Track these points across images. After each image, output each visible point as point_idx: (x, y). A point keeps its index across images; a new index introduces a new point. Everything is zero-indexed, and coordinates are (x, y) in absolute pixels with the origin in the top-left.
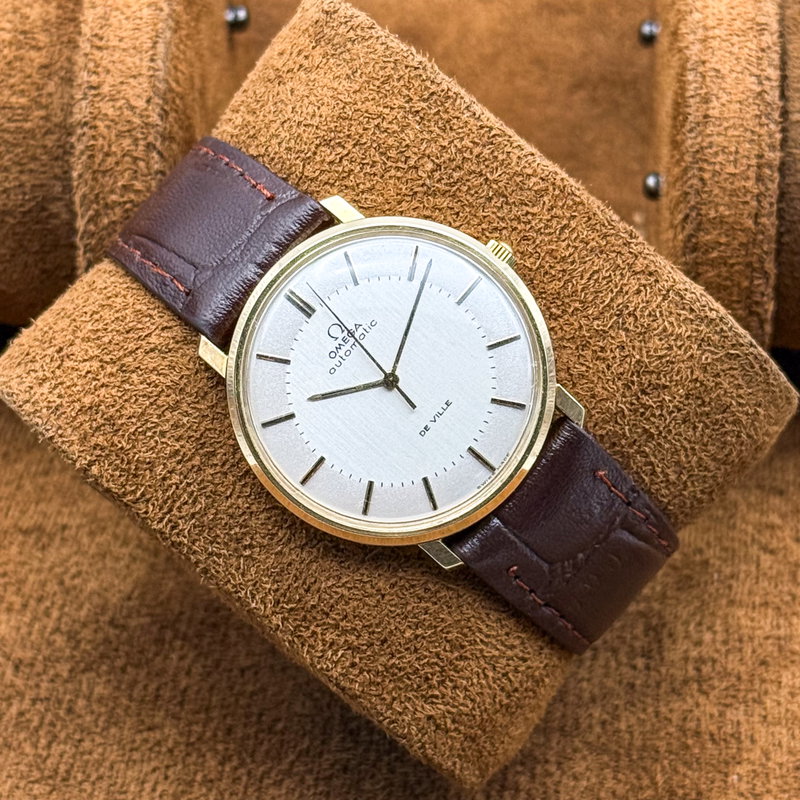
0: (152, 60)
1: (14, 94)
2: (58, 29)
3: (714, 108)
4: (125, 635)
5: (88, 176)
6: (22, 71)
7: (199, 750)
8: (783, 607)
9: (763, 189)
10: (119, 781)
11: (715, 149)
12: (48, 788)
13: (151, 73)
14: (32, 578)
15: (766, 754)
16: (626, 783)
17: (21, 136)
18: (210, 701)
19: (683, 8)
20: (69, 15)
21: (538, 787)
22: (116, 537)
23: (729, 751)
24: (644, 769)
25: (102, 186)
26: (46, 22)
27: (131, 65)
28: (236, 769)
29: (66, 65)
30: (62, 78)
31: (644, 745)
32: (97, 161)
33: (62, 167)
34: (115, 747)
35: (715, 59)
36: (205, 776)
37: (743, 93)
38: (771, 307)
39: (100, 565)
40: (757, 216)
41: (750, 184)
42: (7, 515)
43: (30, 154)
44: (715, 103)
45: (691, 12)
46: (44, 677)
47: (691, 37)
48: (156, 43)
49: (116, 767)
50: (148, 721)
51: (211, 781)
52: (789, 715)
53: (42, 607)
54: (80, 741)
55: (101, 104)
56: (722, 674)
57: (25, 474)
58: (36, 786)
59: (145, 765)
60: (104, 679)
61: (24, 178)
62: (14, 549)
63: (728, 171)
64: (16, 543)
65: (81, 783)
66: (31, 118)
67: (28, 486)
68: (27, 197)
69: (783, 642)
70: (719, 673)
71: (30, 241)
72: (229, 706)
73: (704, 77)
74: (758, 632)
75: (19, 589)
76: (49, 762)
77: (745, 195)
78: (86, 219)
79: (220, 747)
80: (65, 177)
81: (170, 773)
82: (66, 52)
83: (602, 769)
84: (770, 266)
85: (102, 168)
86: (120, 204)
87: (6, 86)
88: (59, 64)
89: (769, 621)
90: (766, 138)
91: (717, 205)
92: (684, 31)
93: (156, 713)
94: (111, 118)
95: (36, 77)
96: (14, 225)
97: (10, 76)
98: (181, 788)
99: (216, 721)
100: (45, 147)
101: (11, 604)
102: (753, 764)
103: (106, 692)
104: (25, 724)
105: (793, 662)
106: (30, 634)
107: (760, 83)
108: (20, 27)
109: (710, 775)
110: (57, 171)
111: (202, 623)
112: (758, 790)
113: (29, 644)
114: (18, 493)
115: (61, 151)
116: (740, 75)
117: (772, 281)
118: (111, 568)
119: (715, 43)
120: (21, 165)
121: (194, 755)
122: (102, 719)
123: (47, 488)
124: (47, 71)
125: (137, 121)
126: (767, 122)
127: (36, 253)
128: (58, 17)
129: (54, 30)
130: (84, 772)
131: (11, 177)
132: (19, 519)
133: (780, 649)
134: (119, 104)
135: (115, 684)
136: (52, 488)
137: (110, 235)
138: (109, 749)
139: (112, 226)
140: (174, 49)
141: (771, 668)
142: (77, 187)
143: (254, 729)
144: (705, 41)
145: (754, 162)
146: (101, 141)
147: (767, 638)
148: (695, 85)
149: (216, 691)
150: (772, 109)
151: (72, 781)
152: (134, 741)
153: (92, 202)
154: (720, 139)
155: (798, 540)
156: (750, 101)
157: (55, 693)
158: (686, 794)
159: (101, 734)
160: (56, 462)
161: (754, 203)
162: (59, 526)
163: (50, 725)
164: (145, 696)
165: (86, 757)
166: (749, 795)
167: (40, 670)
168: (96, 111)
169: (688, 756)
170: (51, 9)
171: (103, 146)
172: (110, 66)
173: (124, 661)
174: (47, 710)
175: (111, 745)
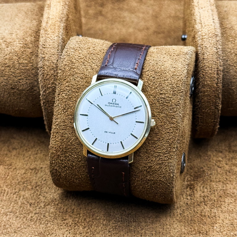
0: (58, 50)
1: (24, 60)
2: (34, 43)
3: (205, 56)
5: (43, 80)
6: (26, 54)
7: (78, 225)
8: (224, 182)
9: (219, 77)
10: (58, 234)
11: (206, 67)
13: (58, 53)
14: (34, 181)
15: (223, 221)
16: (188, 230)
17: (26, 71)
18: (80, 212)
19: (196, 31)
20: (37, 39)
21: (165, 232)
23: (214, 220)
24: (192, 226)
25: (47, 83)
26: (31, 41)
27: (52, 52)
28: (87, 230)
29: (37, 52)
30: (36, 55)
31: (191, 220)
32: (45, 77)
33: (37, 78)
34: (56, 225)
35: (205, 44)
37: (213, 52)
38: (220, 106)
40: (217, 83)
41: (215, 75)
42: (27, 165)
43: (28, 75)
44: (206, 55)
45: (198, 32)
46: (37, 207)
47: (199, 38)
48: (58, 46)
49: (56, 230)
50: (64, 218)
51: (81, 233)
52: (228, 210)
53: (36, 189)
54: (47, 224)
55: (45, 62)
56: (210, 200)
57: (31, 155)
59: (64, 230)
60: (53, 207)
61: (27, 81)
62: (29, 174)
63: (209, 72)
64: (29, 172)
65: (48, 235)
66: (28, 66)
67: (32, 158)
68: (28, 86)
69: (225, 191)
70: (209, 200)
71: (29, 97)
72: (85, 213)
73: (203, 48)
74: (219, 189)
75: (30, 184)
77: (214, 78)
78: (43, 91)
79: (83, 224)
80: (37, 81)
81: (70, 232)
82: (37, 49)
83: (181, 226)
84: (220, 96)
85: (46, 78)
86: (51, 87)
87: (22, 58)
88: (35, 52)
89: (221, 185)
90: (219, 63)
91: (207, 81)
92: (197, 37)
93: (66, 216)
94: (48, 65)
95: (29, 56)
96: (25, 93)
97: (23, 55)
98: (73, 236)
99: (82, 217)
100: (32, 73)
102: (220, 223)
103: (53, 211)
104: (33, 220)
105: (228, 196)
106: (33, 196)
107: (217, 50)
108: (25, 43)
109: (209, 227)
110: (36, 79)
112: (222, 231)
113: (33, 199)
114: (30, 159)
115: (36, 74)
116: (212, 48)
117: (221, 100)
119: (205, 40)
121: (77, 226)
122: (53, 218)
123: (37, 158)
124: (32, 54)
125: (55, 66)
126: (219, 59)
127: (31, 100)
128: (34, 40)
129: (33, 43)
130: (48, 232)
131: (24, 81)
132: (30, 166)
133: (224, 193)
134: (50, 62)
135: (56, 208)
136: (38, 158)
137: (49, 95)
141: (223, 198)
142: (40, 83)
143: (92, 219)
144: (202, 39)
145: (216, 70)
146: (46, 71)
147: (221, 190)
148: (200, 50)
150: (220, 56)
152: (61, 223)
153: (44, 87)
154: (207, 64)
155: (227, 164)
156: (215, 54)
157: (40, 212)
158: (203, 232)
159: (52, 222)
160: (39, 151)
161: (216, 80)
162: (40, 168)
163: (39, 220)
164: (63, 211)
165: (49, 228)
166: (220, 232)
167: (36, 206)
168: (44, 64)
169: (203, 222)
170: (32, 38)
171: (46, 73)
172: (47, 52)
173: (58, 202)
174: (38, 216)
175: (55, 225)
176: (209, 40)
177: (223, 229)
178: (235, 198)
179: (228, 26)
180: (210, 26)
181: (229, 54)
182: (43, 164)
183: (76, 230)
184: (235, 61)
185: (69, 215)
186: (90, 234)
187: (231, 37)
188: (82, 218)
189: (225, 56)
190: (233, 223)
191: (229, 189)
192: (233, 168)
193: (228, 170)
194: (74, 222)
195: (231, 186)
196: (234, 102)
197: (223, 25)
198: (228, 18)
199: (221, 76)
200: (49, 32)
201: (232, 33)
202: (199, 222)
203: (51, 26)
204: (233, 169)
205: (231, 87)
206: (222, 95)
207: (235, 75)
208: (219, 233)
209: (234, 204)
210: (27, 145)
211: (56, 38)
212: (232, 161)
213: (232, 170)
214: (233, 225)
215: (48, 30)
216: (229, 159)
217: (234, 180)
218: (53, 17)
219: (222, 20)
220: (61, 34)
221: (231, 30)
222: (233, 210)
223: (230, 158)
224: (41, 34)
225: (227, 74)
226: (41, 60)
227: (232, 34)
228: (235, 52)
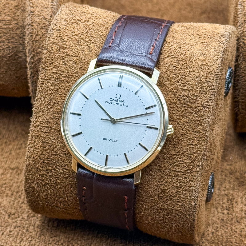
0: (52, 2)
1: (6, 16)
5: (30, 42)
6: (8, 8)
7: (72, 243)
13: (52, 6)
14: (15, 185)
17: (8, 30)
25: (36, 46)
27: (45, 4)
29: (23, 6)
30: (22, 10)
32: (34, 37)
33: (22, 40)
34: (43, 243)
42: (6, 163)
43: (11, 36)
46: (18, 219)
50: (54, 234)
53: (18, 195)
54: (31, 241)
55: (35, 18)
57: (12, 150)
60: (39, 219)
61: (10, 44)
62: (9, 175)
64: (9, 173)
66: (11, 24)
67: (13, 154)
68: (11, 51)
71: (12, 66)
75: (10, 189)
78: (30, 57)
79: (79, 242)
80: (23, 44)
82: (24, 1)
85: (35, 40)
86: (41, 52)
87: (3, 13)
88: (21, 5)
93: (57, 231)
94: (38, 22)
95: (13, 10)
96: (6, 61)
97: (4, 9)
100: (16, 34)
101: (7, 194)
103: (40, 224)
104: (12, 235)
106: (14, 204)
110: (21, 42)
113: (13, 208)
114: (10, 156)
115: (22, 35)
120: (8, 40)
122: (39, 233)
124: (17, 8)
125: (47, 23)
127: (14, 70)
131: (5, 44)
132: (10, 164)
134: (41, 17)
135: (43, 221)
136: (21, 154)
137: (38, 63)
138: (41, 243)
139: (39, 60)
142: (27, 47)
146: (35, 30)
152: (49, 241)
153: (32, 51)
157: (22, 225)
159: (38, 238)
163: (21, 235)
167: (17, 216)
168: (33, 20)
171: (35, 32)
172: (38, 5)
174: (20, 230)
175: (42, 242)
210: (7, 136)
226: (29, 14)
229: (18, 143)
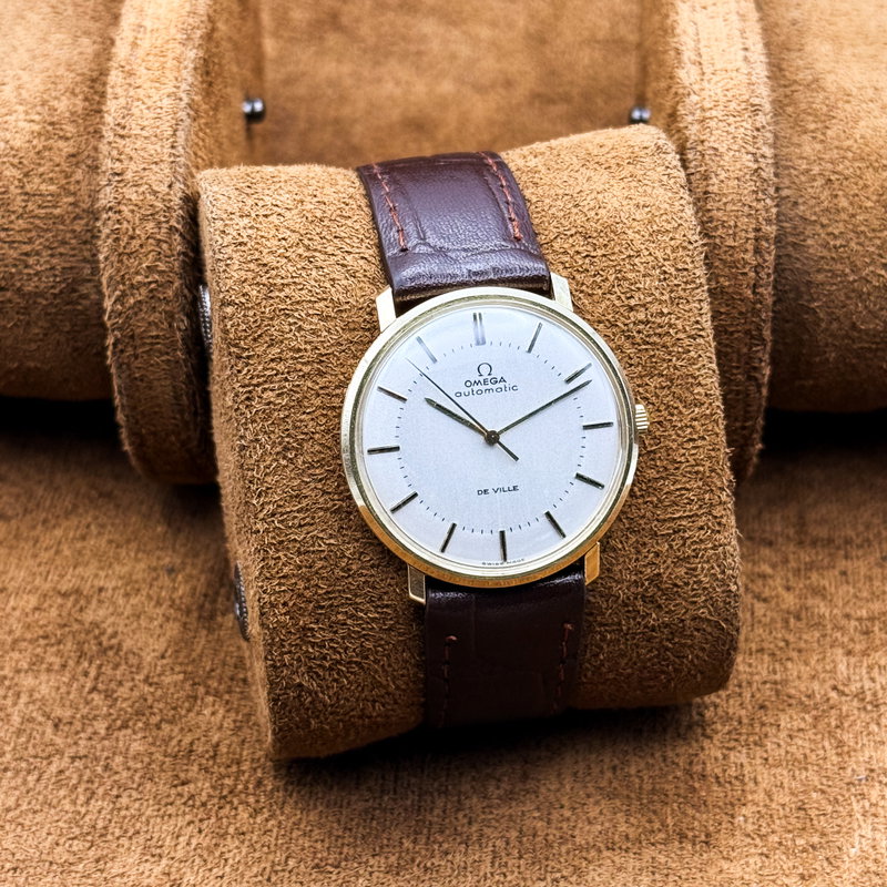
0: (173, 147)
1: (44, 181)
2: (85, 120)
3: (713, 185)
4: (159, 692)
5: (114, 258)
6: (51, 160)
7: (231, 802)
8: (778, 653)
9: (761, 261)
10: (156, 835)
11: (715, 223)
12: (88, 845)
13: (172, 159)
15: (769, 795)
16: (638, 827)
17: (51, 222)
18: (241, 755)
19: (681, 91)
20: (95, 107)
21: (555, 832)
22: (149, 597)
23: (735, 793)
24: (655, 812)
25: (128, 267)
26: (72, 114)
27: (153, 152)
28: (267, 820)
29: (92, 154)
30: (89, 166)
31: (653, 789)
32: (122, 244)
33: (90, 250)
34: (151, 802)
35: (713, 138)
36: (236, 829)
37: (740, 170)
38: (767, 371)
39: (135, 624)
40: (755, 285)
41: (748, 257)
42: (46, 579)
43: (59, 238)
44: (714, 180)
45: (689, 94)
46: (82, 735)
47: (690, 118)
48: (176, 131)
49: (152, 821)
50: (182, 775)
51: (243, 834)
52: (789, 757)
53: (81, 667)
54: (118, 797)
55: (124, 190)
56: (725, 719)
57: (63, 540)
58: (76, 842)
59: (180, 818)
60: (140, 735)
61: (54, 261)
62: (54, 612)
63: (727, 244)
64: (56, 606)
65: (118, 838)
66: (60, 204)
67: (67, 552)
68: (58, 279)
69: (779, 687)
70: (721, 717)
71: (61, 321)
72: (259, 759)
73: (703, 155)
74: (757, 678)
76: (87, 818)
77: (744, 267)
78: (113, 299)
79: (251, 800)
80: (93, 261)
81: (204, 826)
82: (93, 142)
83: (615, 813)
84: (767, 333)
85: (127, 251)
86: (145, 284)
87: (36, 175)
88: (86, 153)
89: (766, 666)
90: (763, 213)
91: (718, 275)
92: (683, 112)
93: (190, 767)
94: (134, 202)
95: (64, 166)
96: (46, 306)
97: (39, 164)
98: (214, 841)
99: (247, 775)
100: (74, 231)
101: (51, 664)
102: (757, 805)
103: (141, 748)
104: (66, 782)
105: (790, 705)
106: (68, 693)
107: (756, 161)
108: (49, 119)
109: (718, 817)
110: (87, 254)
111: (232, 679)
112: (763, 831)
113: (68, 703)
114: (57, 558)
115: (89, 234)
116: (737, 154)
117: (768, 348)
118: (146, 628)
119: (712, 124)
120: (52, 249)
121: (228, 807)
122: (138, 775)
123: (84, 552)
124: (74, 160)
125: (159, 205)
126: (764, 197)
127: (68, 332)
128: (85, 109)
129: (81, 121)
130: (121, 828)
131: (42, 261)
132: (58, 582)
133: (778, 693)
134: (141, 189)
135: (150, 740)
136: (88, 552)
137: (136, 314)
138: (145, 803)
139: (138, 305)
140: (194, 137)
141: (770, 713)
142: (104, 269)
144: (702, 121)
145: (752, 235)
146: (125, 225)
147: (765, 683)
148: (694, 163)
149: (247, 745)
150: (769, 186)
151: (109, 837)
152: (169, 796)
153: (118, 282)
154: (720, 214)
155: (788, 589)
156: (748, 177)
157: (93, 751)
158: (695, 836)
159: (137, 789)
160: (93, 527)
161: (752, 274)
162: (96, 589)
163: (88, 782)
164: (179, 751)
165: (123, 813)
166: (755, 836)
167: (79, 729)
168: (120, 197)
169: (696, 799)
170: (77, 102)
171: (127, 229)
172: (132, 153)
173: (158, 718)
175: (147, 800)
176: (729, 125)
177: (769, 825)
178: (814, 713)
179: (801, 76)
180: (734, 74)
181: (803, 178)
182: (106, 576)
183: (224, 820)
184: (826, 203)
185: (200, 765)
186: (274, 834)
187: (811, 118)
188: (250, 776)
189: (788, 188)
190: (804, 804)
191: (793, 681)
192: (810, 602)
193: (792, 608)
194: (218, 792)
195: (803, 668)
196: (817, 359)
197: (783, 73)
198: (802, 45)
199: (770, 258)
200: (140, 78)
201: (818, 101)
202: (681, 800)
203: (151, 58)
204: (813, 607)
205: (809, 301)
206: (774, 331)
207: (823, 258)
208: (753, 839)
209: (810, 734)
210: (48, 503)
211: (166, 102)
212: (809, 578)
213: (807, 609)
214: (804, 809)
215: (138, 73)
216: (799, 570)
217: (815, 645)
218: (156, 26)
219: (780, 53)
220: (184, 86)
221: (812, 90)
222: (805, 756)
223: (802, 567)
224: (112, 87)
225: (793, 253)
226: (110, 181)
227: (814, 106)
228: (827, 173)
229: (80, 522)
